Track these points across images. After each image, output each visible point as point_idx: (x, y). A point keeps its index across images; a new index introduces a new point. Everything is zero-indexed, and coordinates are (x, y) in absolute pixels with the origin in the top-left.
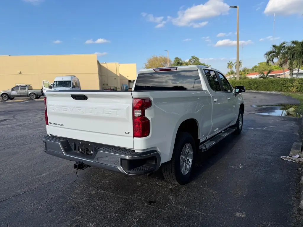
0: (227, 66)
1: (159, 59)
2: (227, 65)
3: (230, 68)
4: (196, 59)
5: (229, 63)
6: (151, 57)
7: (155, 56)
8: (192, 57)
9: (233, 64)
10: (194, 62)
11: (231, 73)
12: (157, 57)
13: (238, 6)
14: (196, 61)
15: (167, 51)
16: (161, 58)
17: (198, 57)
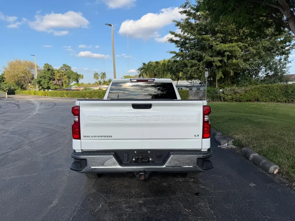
0: (93, 77)
1: (23, 63)
2: (94, 75)
3: (96, 78)
4: (68, 68)
5: (95, 73)
6: (13, 60)
7: (18, 60)
8: (64, 65)
9: (99, 75)
10: (66, 70)
11: (98, 83)
12: (20, 61)
13: (112, 25)
14: (68, 70)
15: (34, 56)
16: (26, 62)
17: (69, 66)
